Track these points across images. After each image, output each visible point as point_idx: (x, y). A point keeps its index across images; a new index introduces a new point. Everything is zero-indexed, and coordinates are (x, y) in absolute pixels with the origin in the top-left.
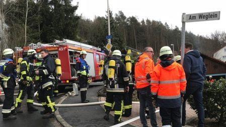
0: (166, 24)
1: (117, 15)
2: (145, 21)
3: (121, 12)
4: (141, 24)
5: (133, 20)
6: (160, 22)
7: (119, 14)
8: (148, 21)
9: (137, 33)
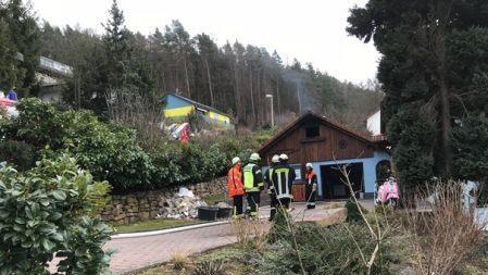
0: (275, 53)
1: (168, 29)
2: (232, 46)
3: (177, 23)
4: (224, 51)
5: (205, 41)
6: (264, 49)
7: (172, 29)
8: (238, 46)
9: (213, 71)
